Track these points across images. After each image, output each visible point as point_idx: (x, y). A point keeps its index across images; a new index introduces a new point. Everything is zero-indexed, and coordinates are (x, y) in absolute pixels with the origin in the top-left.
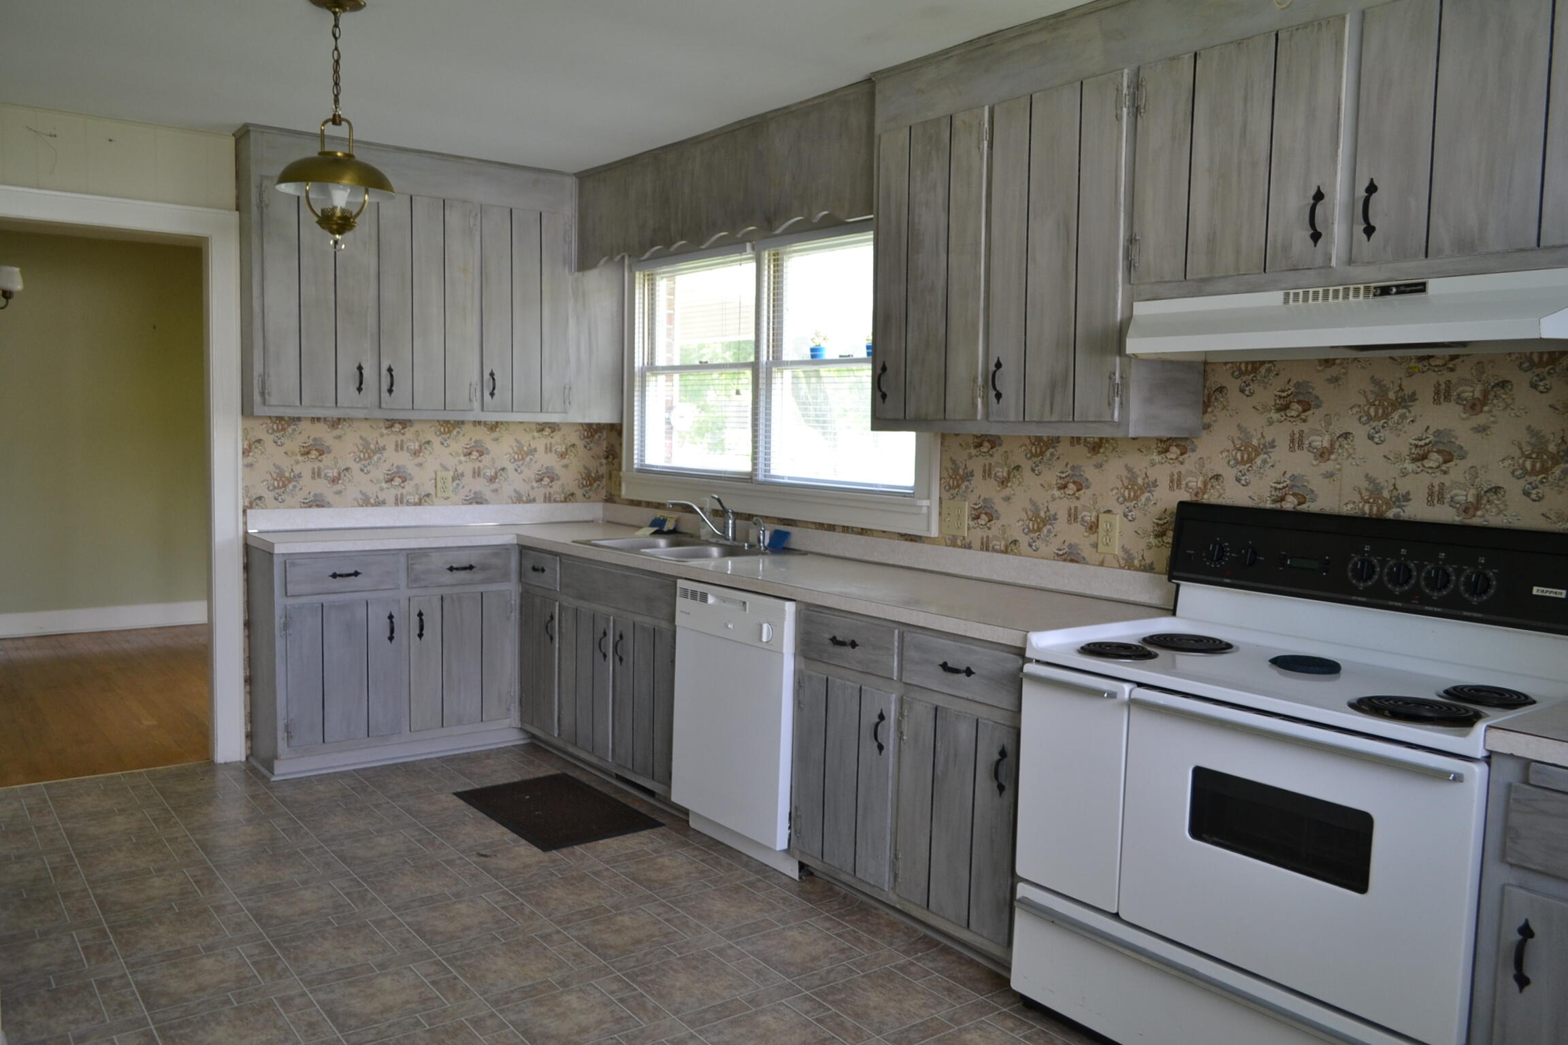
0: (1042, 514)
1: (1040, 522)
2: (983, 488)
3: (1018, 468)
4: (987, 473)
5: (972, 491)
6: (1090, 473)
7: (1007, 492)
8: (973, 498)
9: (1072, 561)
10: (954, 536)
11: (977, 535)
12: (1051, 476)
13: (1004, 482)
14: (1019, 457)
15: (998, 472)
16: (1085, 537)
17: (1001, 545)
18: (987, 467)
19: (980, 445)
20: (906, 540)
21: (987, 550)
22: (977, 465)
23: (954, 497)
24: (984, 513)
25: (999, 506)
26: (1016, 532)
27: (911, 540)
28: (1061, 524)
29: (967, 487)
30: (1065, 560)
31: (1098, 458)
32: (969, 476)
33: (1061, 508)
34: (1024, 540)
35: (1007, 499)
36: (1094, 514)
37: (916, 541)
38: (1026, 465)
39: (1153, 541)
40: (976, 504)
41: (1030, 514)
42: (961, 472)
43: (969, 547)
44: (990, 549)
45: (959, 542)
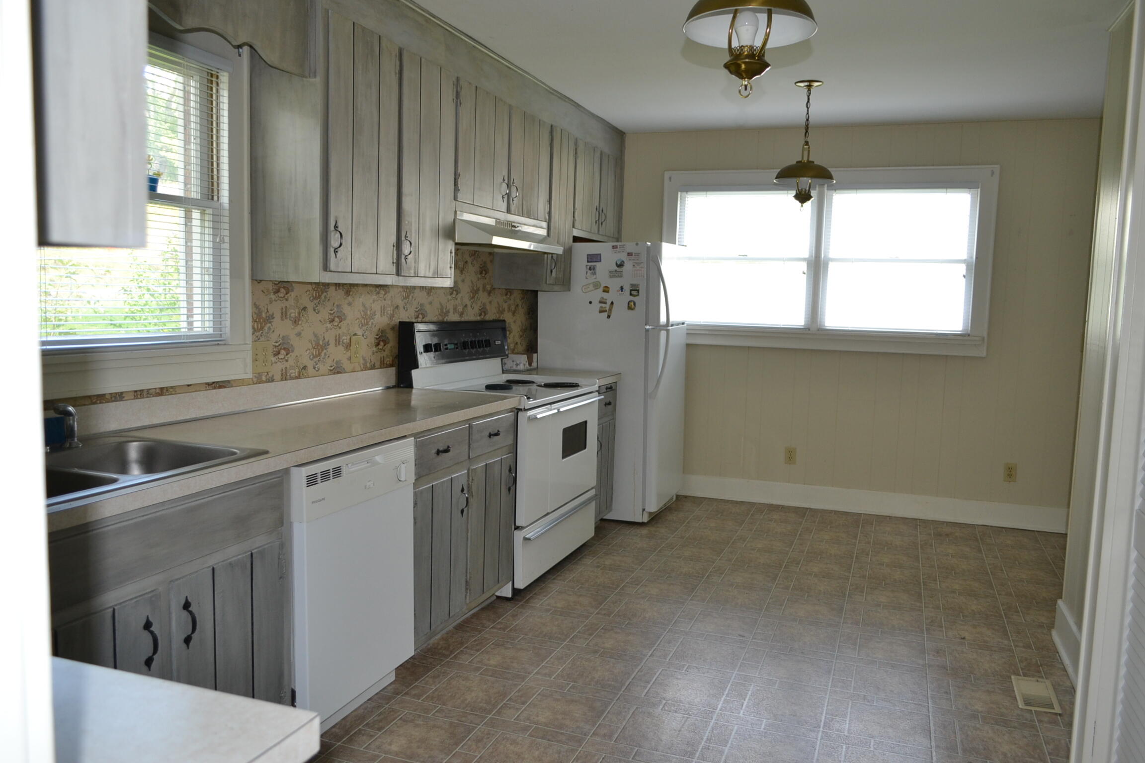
0: (321, 343)
1: (320, 348)
2: (281, 328)
3: (305, 309)
4: (284, 314)
5: (273, 331)
6: (346, 309)
7: (298, 328)
8: (274, 337)
9: (338, 373)
10: (259, 373)
11: (276, 370)
12: (325, 314)
13: (296, 322)
14: (305, 301)
15: (292, 313)
16: (344, 354)
17: (294, 372)
18: (284, 310)
19: (277, 291)
20: (215, 388)
21: (286, 379)
22: (275, 309)
23: (259, 339)
24: (283, 348)
25: (294, 341)
26: (306, 361)
27: (220, 387)
28: (331, 348)
29: (269, 328)
30: (334, 373)
31: (350, 299)
32: (270, 318)
33: (330, 336)
34: (310, 364)
35: (299, 335)
36: (348, 337)
37: (225, 387)
38: (310, 306)
39: (375, 349)
40: (276, 342)
41: (314, 343)
42: (264, 315)
43: (271, 380)
44: (288, 377)
45: (264, 378)
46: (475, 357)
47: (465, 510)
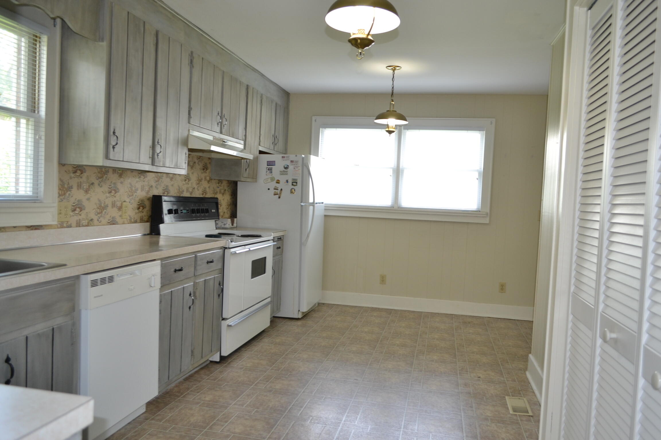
0: (103, 205)
1: (102, 208)
2: (77, 195)
3: (93, 184)
4: (79, 186)
5: (72, 196)
6: (119, 186)
7: (88, 196)
8: (72, 200)
9: (113, 224)
10: (62, 222)
11: (73, 220)
12: (105, 188)
13: (87, 191)
14: (93, 179)
15: (84, 186)
16: (118, 213)
17: (85, 222)
18: (79, 184)
19: (75, 172)
20: (32, 229)
21: (79, 226)
22: (74, 182)
23: (62, 201)
24: (78, 207)
25: (85, 203)
26: (92, 215)
27: (36, 229)
28: (109, 209)
29: (69, 194)
30: (111, 224)
31: (122, 180)
32: (70, 188)
33: (109, 202)
34: (95, 218)
35: (88, 199)
36: (120, 203)
37: (39, 229)
38: (96, 182)
39: (137, 211)
40: (74, 203)
41: (98, 205)
42: (66, 186)
43: (70, 226)
44: (81, 225)
45: (65, 225)
46: (199, 219)
47: (192, 307)
